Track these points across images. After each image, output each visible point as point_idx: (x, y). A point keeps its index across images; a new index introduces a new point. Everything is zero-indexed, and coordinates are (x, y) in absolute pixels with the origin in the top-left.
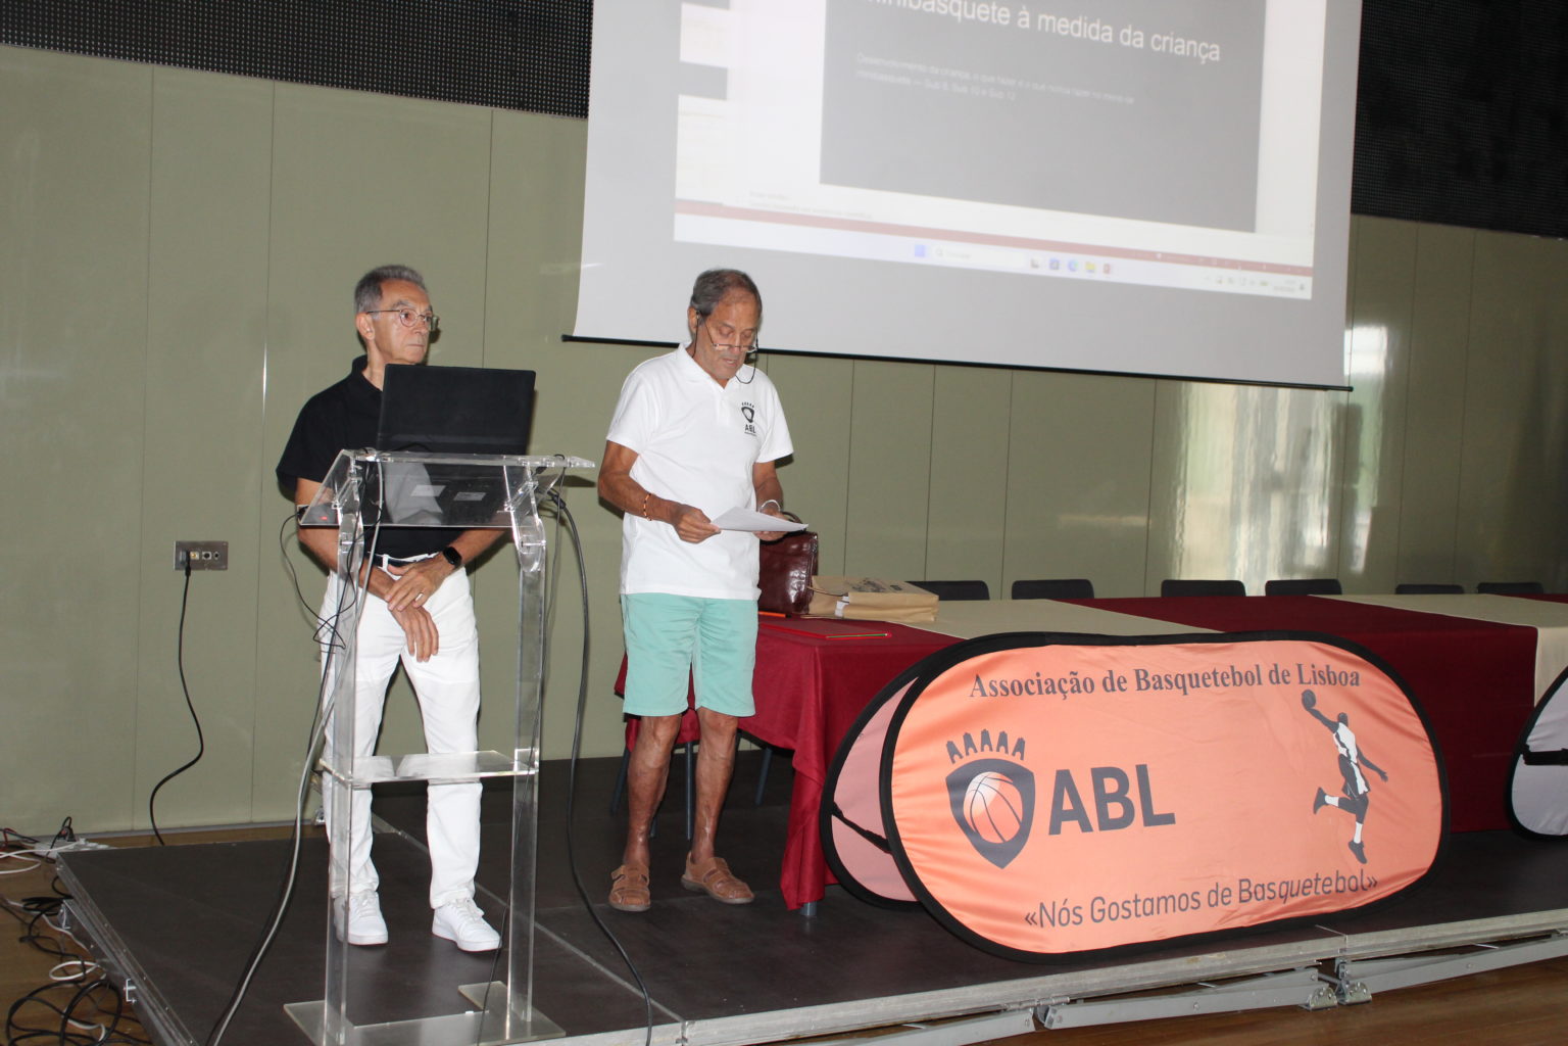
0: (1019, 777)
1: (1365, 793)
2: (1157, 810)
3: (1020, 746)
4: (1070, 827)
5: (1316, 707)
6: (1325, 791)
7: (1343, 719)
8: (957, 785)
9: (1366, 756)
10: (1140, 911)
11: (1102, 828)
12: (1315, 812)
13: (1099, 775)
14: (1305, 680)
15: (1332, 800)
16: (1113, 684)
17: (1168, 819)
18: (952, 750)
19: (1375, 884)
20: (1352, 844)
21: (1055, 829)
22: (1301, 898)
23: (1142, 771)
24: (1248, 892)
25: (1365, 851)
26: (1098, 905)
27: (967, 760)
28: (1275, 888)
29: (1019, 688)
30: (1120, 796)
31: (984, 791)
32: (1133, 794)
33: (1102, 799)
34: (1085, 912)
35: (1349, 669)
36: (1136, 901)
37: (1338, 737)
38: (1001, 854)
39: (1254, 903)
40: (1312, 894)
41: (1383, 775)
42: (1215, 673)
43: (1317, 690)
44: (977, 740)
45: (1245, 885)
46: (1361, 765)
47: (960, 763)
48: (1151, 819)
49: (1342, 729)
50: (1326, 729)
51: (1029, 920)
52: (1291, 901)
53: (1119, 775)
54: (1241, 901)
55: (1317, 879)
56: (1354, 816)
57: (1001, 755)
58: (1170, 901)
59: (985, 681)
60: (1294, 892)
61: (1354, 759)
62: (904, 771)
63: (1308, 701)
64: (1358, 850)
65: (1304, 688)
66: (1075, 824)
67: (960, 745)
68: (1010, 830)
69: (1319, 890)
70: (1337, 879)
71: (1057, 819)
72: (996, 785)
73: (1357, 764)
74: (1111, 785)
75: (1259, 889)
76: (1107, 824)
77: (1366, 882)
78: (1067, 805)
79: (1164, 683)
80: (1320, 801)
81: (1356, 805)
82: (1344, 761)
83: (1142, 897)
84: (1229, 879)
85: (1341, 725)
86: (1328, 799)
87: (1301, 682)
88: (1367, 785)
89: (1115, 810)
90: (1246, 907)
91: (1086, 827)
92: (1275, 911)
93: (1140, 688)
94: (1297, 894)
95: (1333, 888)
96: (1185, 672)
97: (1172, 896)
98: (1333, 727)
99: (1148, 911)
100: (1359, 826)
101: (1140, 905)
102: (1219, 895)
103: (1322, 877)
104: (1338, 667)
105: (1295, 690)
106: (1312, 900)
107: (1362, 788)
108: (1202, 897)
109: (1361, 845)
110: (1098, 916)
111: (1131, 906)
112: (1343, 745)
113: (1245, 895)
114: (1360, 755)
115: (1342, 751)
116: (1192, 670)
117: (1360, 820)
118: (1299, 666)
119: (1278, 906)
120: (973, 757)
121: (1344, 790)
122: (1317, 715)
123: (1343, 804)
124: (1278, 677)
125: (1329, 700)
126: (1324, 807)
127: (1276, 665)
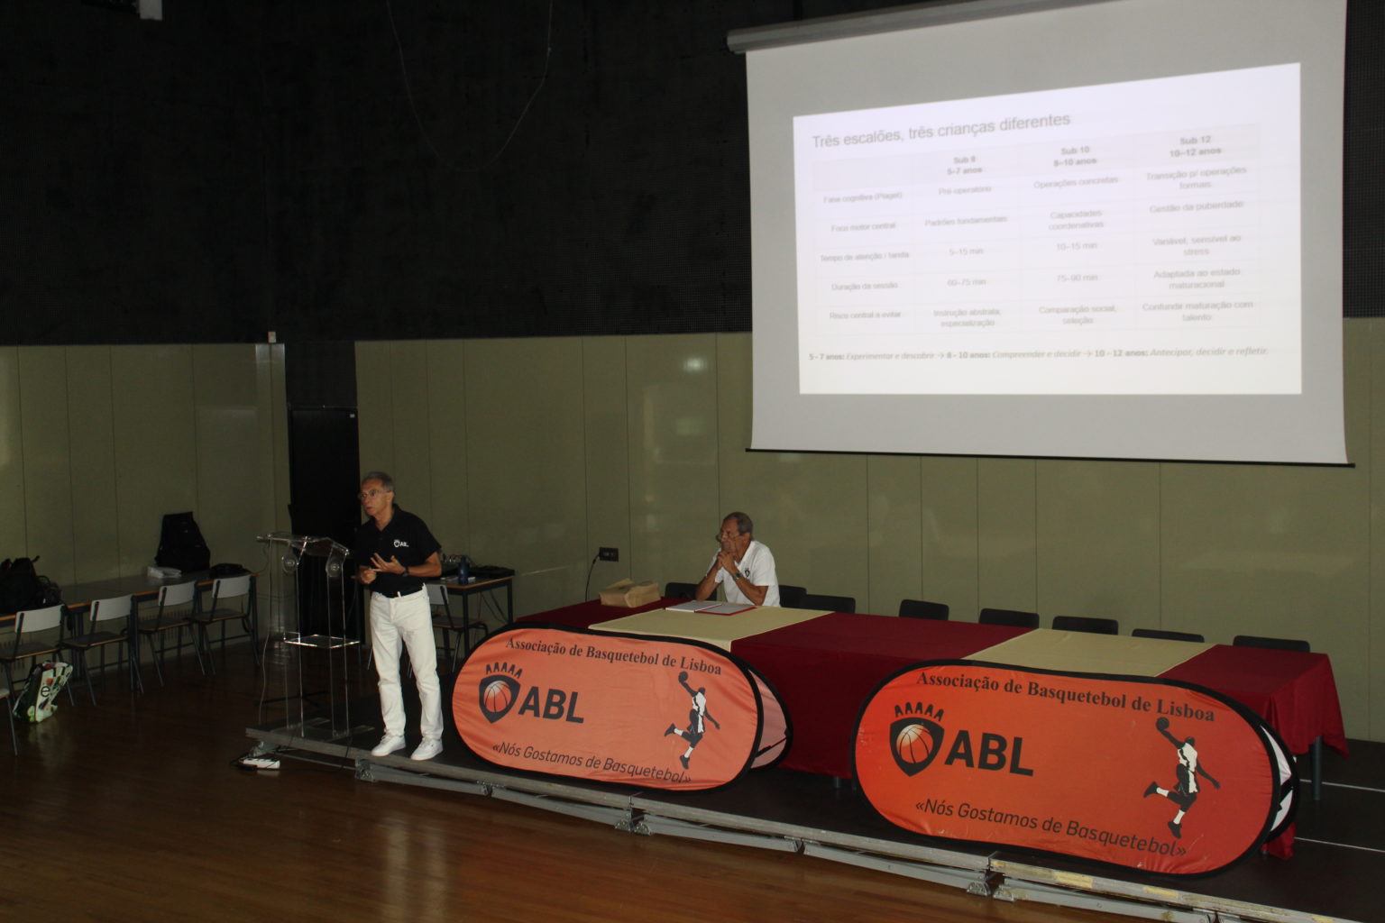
0: (514, 686)
1: (701, 733)
2: (576, 714)
3: (520, 672)
4: (529, 713)
5: (687, 682)
6: (676, 725)
7: (702, 691)
8: (485, 684)
9: (709, 712)
10: (549, 758)
11: (544, 716)
12: (666, 735)
13: (552, 692)
14: (685, 666)
15: (679, 732)
16: (575, 651)
17: (580, 720)
18: (488, 668)
19: (688, 781)
20: (682, 758)
21: (522, 712)
22: (642, 776)
23: (575, 695)
24: (610, 764)
25: (689, 763)
26: (529, 750)
27: (493, 674)
28: (627, 768)
29: (530, 647)
30: (559, 705)
31: (495, 689)
32: (566, 705)
33: (550, 703)
34: (522, 752)
35: (715, 664)
36: (549, 753)
37: (695, 700)
38: (493, 717)
39: (611, 771)
40: (650, 776)
41: (717, 726)
42: (631, 655)
43: (690, 672)
44: (501, 666)
45: (610, 761)
46: (705, 718)
47: (490, 674)
48: (570, 718)
49: (700, 697)
50: (688, 694)
51: (495, 748)
52: (635, 776)
53: (563, 695)
54: (604, 768)
55: (654, 770)
56: (689, 743)
57: (510, 675)
58: (566, 758)
59: (514, 641)
60: (638, 771)
61: (701, 713)
62: (465, 673)
63: (683, 678)
64: (685, 761)
65: (683, 670)
66: (532, 712)
67: (492, 667)
68: (501, 706)
69: (655, 774)
70: (667, 773)
71: (525, 707)
72: (501, 687)
73: (702, 717)
74: (556, 698)
75: (617, 766)
76: (547, 715)
77: (684, 778)
78: (532, 702)
79: (602, 655)
80: (671, 730)
81: (693, 737)
82: (694, 714)
83: (552, 752)
84: (602, 755)
85: (700, 694)
86: (676, 731)
87: (682, 666)
88: (704, 728)
89: (554, 710)
90: (606, 772)
91: (537, 714)
92: (625, 778)
93: (588, 656)
94: (640, 774)
95: (663, 776)
96: (615, 652)
97: (568, 757)
98: (694, 694)
99: (553, 759)
100: (691, 749)
101: (550, 756)
102: (593, 762)
103: (658, 769)
104: (708, 662)
105: (677, 670)
106: (649, 779)
107: (700, 729)
108: (584, 761)
109: (688, 759)
110: (527, 755)
111: (545, 756)
112: (697, 705)
113: (608, 766)
114: (706, 712)
115: (695, 708)
116: (619, 651)
117: (693, 746)
118: (684, 659)
119: (629, 777)
120: (497, 673)
121: (689, 728)
122: (686, 686)
123: (684, 735)
124: (668, 661)
125: (695, 679)
126: (671, 735)
127: (669, 656)
